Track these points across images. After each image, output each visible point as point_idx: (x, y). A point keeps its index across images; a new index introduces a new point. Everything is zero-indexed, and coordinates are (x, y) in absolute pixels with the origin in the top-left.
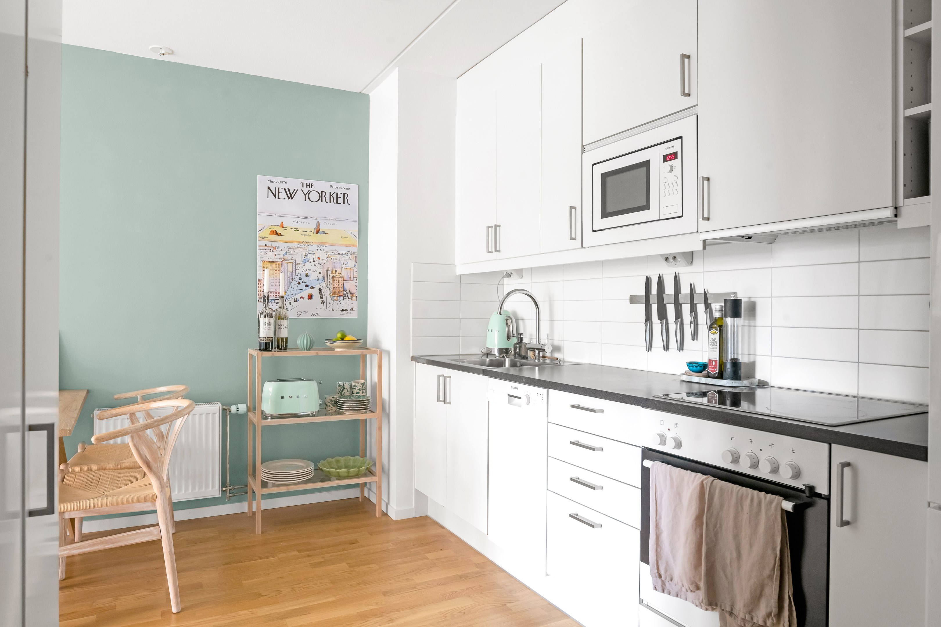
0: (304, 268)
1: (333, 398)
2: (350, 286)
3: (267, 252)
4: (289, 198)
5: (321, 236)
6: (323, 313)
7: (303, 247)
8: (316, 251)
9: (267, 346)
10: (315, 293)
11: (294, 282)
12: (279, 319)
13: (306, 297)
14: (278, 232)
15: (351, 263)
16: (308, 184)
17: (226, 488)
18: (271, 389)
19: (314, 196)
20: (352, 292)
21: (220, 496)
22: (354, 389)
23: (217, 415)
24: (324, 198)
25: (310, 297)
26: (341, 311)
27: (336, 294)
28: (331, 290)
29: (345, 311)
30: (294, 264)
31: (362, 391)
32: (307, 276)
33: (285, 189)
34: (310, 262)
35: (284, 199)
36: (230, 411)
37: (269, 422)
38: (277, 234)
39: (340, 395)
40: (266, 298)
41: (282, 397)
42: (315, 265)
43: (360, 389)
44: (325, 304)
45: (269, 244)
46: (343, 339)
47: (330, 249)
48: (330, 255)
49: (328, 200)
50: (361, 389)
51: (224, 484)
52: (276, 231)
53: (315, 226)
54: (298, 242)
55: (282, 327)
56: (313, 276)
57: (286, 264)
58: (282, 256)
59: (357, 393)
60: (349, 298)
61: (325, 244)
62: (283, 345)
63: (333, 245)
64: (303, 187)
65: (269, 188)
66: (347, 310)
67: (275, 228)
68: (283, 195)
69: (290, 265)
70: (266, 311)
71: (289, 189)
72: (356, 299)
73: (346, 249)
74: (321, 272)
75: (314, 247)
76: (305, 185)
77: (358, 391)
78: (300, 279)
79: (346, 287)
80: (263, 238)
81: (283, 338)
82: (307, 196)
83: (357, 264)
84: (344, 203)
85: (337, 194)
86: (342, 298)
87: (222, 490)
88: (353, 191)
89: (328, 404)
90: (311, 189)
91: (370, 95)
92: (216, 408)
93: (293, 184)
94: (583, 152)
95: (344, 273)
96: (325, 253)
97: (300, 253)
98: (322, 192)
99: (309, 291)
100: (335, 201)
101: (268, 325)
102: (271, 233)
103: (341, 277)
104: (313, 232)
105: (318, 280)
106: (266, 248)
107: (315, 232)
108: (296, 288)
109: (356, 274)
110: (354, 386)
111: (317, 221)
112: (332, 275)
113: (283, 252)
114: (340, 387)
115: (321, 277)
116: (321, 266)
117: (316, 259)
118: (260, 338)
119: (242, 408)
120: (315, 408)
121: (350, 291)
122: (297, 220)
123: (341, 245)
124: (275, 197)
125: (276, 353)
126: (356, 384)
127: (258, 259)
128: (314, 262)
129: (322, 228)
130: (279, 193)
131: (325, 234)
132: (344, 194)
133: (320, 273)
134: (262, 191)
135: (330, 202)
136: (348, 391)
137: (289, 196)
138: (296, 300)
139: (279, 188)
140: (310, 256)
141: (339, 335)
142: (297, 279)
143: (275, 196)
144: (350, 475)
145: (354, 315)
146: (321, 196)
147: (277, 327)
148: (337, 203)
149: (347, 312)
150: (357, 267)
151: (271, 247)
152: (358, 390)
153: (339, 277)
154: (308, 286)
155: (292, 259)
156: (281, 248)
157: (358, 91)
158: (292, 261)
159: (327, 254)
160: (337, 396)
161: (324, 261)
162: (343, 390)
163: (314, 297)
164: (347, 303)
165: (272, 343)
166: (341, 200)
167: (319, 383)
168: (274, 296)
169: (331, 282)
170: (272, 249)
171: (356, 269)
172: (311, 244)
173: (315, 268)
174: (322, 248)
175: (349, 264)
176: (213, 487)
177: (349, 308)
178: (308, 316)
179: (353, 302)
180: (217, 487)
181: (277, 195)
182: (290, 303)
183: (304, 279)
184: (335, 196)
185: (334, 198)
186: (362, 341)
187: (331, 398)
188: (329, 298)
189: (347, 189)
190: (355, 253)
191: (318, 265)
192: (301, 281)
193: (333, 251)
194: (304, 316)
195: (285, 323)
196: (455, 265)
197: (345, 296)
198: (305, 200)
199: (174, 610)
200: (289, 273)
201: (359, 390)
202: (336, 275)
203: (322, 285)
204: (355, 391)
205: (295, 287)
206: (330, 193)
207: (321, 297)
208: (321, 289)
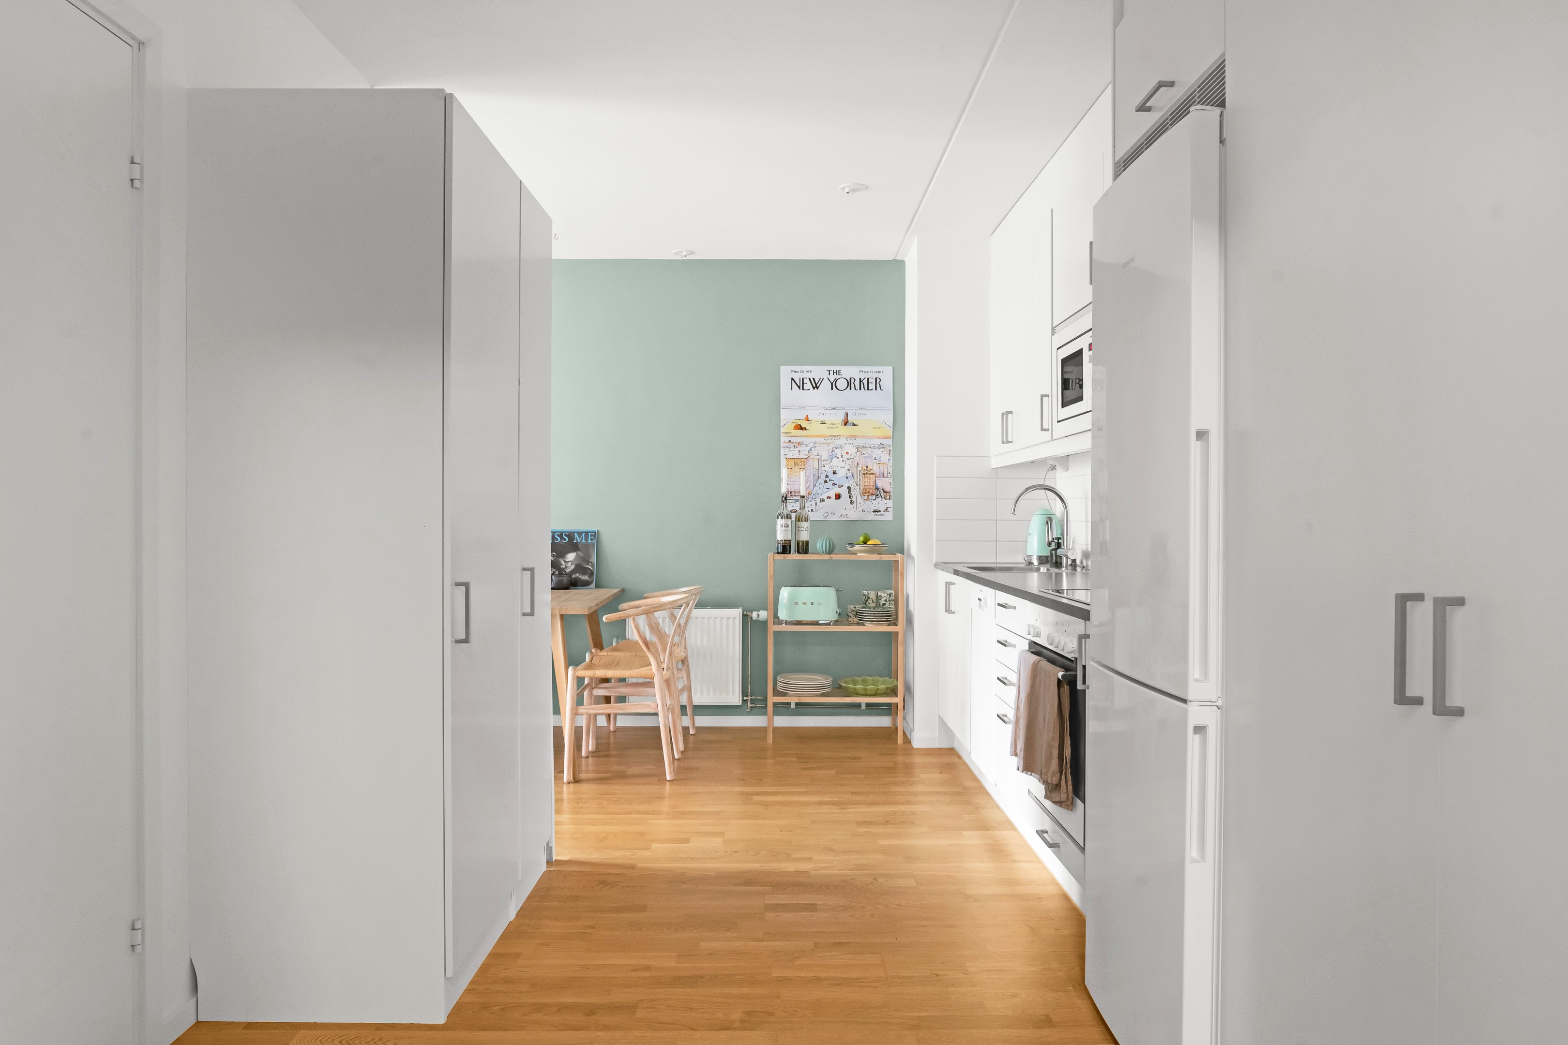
0: (831, 464)
1: (855, 608)
2: (885, 483)
3: (791, 449)
4: (814, 388)
5: (849, 429)
6: (853, 514)
7: (830, 441)
8: (844, 445)
9: (785, 549)
10: (844, 491)
11: (820, 481)
12: (799, 521)
13: (833, 497)
14: (802, 426)
15: (885, 457)
16: (835, 371)
17: (747, 698)
18: (786, 595)
19: (842, 384)
20: (886, 490)
21: (741, 704)
22: (880, 599)
23: (737, 620)
24: (852, 385)
25: (838, 496)
26: (873, 512)
27: (868, 493)
28: (862, 488)
29: (878, 512)
30: (821, 460)
31: (888, 602)
32: (834, 473)
33: (810, 379)
34: (838, 458)
35: (809, 390)
36: (751, 618)
37: (784, 628)
38: (801, 428)
39: (864, 606)
40: (784, 499)
41: (796, 603)
42: (843, 461)
43: (886, 599)
44: (855, 504)
45: (793, 439)
46: (865, 543)
47: (860, 442)
48: (860, 449)
49: (858, 387)
50: (888, 600)
51: (744, 693)
52: (800, 425)
53: (843, 417)
54: (824, 436)
55: (802, 529)
56: (841, 473)
57: (811, 461)
58: (807, 453)
59: (884, 604)
60: (882, 498)
61: (855, 437)
62: (803, 548)
63: (863, 437)
64: (829, 374)
65: (792, 379)
66: (880, 511)
67: (800, 422)
68: (808, 385)
69: (816, 462)
70: (784, 512)
71: (814, 379)
72: (890, 499)
73: (878, 442)
74: (850, 468)
75: (842, 441)
76: (831, 372)
77: (884, 602)
78: (827, 476)
79: (879, 484)
80: (787, 433)
81: (803, 541)
82: (834, 385)
83: (891, 458)
84: (876, 389)
85: (868, 379)
86: (874, 497)
87: (743, 700)
88: (886, 375)
89: (850, 614)
90: (838, 377)
91: (905, 260)
92: (737, 613)
93: (818, 372)
94: (1053, 333)
95: (876, 469)
96: (855, 448)
97: (826, 448)
98: (850, 379)
99: (837, 490)
100: (866, 388)
101: (785, 527)
102: (795, 428)
103: (873, 474)
104: (840, 424)
105: (847, 478)
106: (790, 444)
107: (843, 423)
108: (822, 487)
109: (891, 470)
110: (880, 596)
111: (845, 411)
112: (862, 471)
113: (809, 448)
114: (864, 597)
115: (850, 474)
116: (850, 462)
117: (844, 454)
118: (777, 540)
119: (763, 614)
120: (834, 617)
121: (883, 490)
122: (823, 411)
123: (872, 437)
124: (800, 389)
125: (794, 556)
126: (883, 595)
127: (782, 456)
128: (842, 457)
129: (851, 419)
130: (803, 383)
131: (855, 425)
132: (876, 379)
133: (849, 470)
134: (785, 383)
135: (860, 389)
136: (873, 602)
137: (814, 386)
138: (822, 500)
139: (803, 379)
140: (838, 452)
141: (861, 539)
142: (824, 477)
143: (799, 387)
144: (868, 693)
145: (889, 516)
146: (849, 384)
147: (797, 530)
148: (868, 389)
149: (880, 513)
150: (891, 461)
151: (796, 443)
152: (884, 600)
153: (870, 474)
154: (835, 485)
155: (818, 456)
156: (805, 443)
157: (891, 258)
158: (817, 457)
159: (856, 448)
160: (859, 607)
161: (853, 456)
162: (867, 600)
163: (842, 497)
164: (880, 503)
165: (790, 546)
166: (872, 386)
167: (838, 591)
168: (795, 496)
169: (861, 479)
170: (796, 445)
171: (891, 464)
172: (839, 437)
173: (843, 464)
174: (850, 441)
175: (882, 459)
176: (733, 694)
177: (882, 509)
178: (836, 518)
179: (887, 501)
180: (737, 695)
181: (801, 386)
182: (816, 504)
183: (831, 476)
184: (865, 382)
185: (864, 384)
186: (888, 545)
187: (852, 607)
188: (859, 497)
189: (879, 372)
190: (889, 445)
191: (847, 461)
192: (828, 479)
193: (863, 445)
194: (831, 518)
195: (805, 525)
196: (990, 457)
197: (877, 495)
198: (832, 389)
199: (668, 778)
200: (814, 470)
201: (886, 601)
202: (867, 471)
203: (851, 483)
204: (882, 602)
205: (821, 485)
206: (860, 379)
207: (850, 497)
208: (850, 488)
